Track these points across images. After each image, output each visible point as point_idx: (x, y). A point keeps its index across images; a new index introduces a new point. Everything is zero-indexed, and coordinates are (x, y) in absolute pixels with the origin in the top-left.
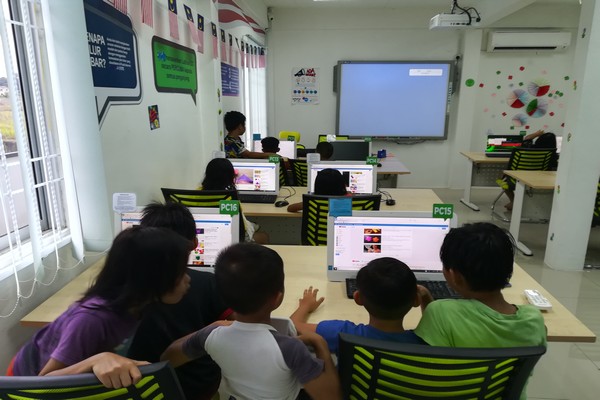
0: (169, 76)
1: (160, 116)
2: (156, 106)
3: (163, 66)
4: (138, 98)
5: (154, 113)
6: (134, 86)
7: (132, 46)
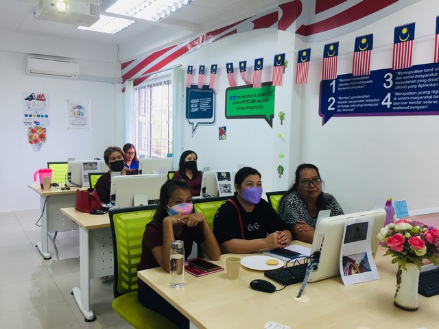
0: (238, 108)
1: (227, 132)
2: (225, 128)
3: (234, 103)
4: (213, 123)
5: (222, 131)
6: (211, 117)
7: (212, 99)
